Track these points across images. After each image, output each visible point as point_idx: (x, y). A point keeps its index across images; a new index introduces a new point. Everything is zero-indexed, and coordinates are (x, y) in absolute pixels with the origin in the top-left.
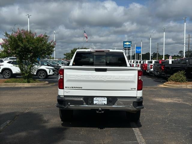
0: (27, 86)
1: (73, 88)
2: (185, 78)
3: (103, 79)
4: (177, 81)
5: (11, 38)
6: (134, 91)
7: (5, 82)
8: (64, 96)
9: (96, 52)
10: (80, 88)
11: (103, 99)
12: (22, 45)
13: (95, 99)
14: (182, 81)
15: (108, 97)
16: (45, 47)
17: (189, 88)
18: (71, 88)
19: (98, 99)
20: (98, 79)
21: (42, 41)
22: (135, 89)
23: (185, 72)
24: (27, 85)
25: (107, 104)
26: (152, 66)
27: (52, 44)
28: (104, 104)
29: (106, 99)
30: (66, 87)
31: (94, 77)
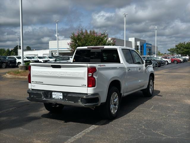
1: (37, 83)
3: (57, 75)
6: (85, 88)
8: (32, 89)
10: (41, 83)
11: (59, 94)
13: (53, 93)
15: (63, 93)
18: (36, 83)
19: (55, 93)
20: (54, 75)
22: (85, 85)
25: (63, 99)
28: (61, 98)
29: (62, 94)
30: (32, 82)
31: (51, 73)
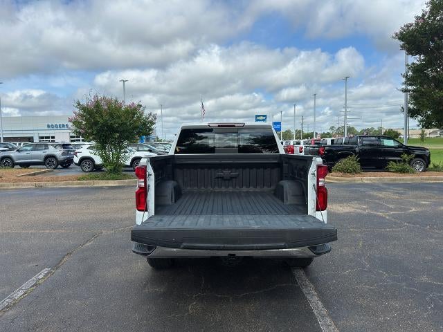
0: (113, 185)
2: (358, 166)
4: (346, 171)
5: (84, 109)
7: (79, 180)
9: (219, 126)
12: (102, 121)
14: (354, 172)
16: (139, 124)
17: (366, 182)
21: (134, 114)
23: (358, 157)
24: (112, 183)
26: (301, 148)
27: (150, 119)
